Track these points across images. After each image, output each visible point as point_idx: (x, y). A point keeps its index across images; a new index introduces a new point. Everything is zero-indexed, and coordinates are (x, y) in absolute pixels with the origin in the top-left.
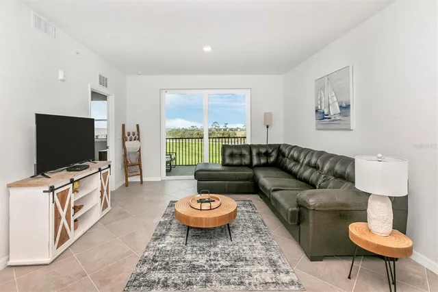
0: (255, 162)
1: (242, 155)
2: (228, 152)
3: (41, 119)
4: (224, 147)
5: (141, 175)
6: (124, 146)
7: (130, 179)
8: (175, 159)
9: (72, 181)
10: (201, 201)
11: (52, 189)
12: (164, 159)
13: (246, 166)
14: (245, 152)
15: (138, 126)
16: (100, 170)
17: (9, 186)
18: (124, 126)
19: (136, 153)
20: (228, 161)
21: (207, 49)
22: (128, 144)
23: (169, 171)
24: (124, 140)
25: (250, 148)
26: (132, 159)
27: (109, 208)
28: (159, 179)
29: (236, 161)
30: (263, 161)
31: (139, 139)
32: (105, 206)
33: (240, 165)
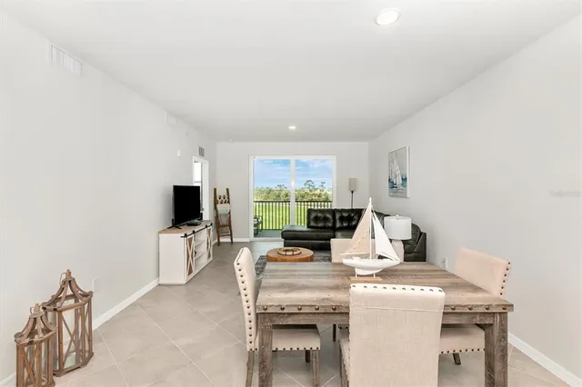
0: (338, 225)
1: (326, 219)
2: (313, 215)
3: (177, 189)
4: (310, 211)
5: (231, 235)
6: (215, 208)
7: (221, 240)
8: (262, 222)
9: (194, 232)
10: (286, 251)
11: (186, 236)
12: (252, 222)
13: (329, 228)
14: (329, 216)
15: (228, 190)
16: (207, 226)
17: (160, 233)
18: (215, 190)
19: (226, 215)
20: (312, 224)
21: (292, 128)
22: (218, 206)
23: (256, 234)
24: (216, 203)
25: (333, 212)
26: (223, 221)
27: (211, 258)
28: (248, 240)
29: (321, 225)
30: (345, 225)
31: (229, 202)
32: (209, 256)
33: (324, 228)
